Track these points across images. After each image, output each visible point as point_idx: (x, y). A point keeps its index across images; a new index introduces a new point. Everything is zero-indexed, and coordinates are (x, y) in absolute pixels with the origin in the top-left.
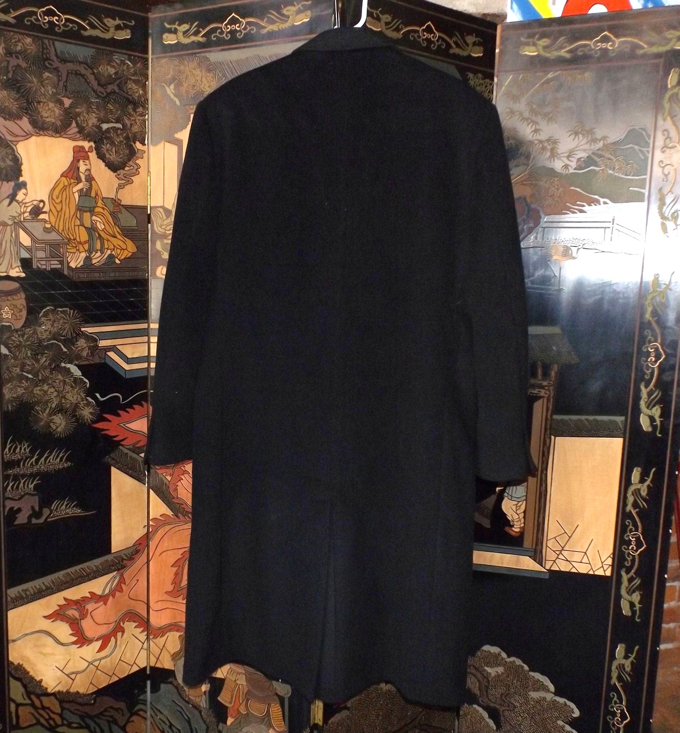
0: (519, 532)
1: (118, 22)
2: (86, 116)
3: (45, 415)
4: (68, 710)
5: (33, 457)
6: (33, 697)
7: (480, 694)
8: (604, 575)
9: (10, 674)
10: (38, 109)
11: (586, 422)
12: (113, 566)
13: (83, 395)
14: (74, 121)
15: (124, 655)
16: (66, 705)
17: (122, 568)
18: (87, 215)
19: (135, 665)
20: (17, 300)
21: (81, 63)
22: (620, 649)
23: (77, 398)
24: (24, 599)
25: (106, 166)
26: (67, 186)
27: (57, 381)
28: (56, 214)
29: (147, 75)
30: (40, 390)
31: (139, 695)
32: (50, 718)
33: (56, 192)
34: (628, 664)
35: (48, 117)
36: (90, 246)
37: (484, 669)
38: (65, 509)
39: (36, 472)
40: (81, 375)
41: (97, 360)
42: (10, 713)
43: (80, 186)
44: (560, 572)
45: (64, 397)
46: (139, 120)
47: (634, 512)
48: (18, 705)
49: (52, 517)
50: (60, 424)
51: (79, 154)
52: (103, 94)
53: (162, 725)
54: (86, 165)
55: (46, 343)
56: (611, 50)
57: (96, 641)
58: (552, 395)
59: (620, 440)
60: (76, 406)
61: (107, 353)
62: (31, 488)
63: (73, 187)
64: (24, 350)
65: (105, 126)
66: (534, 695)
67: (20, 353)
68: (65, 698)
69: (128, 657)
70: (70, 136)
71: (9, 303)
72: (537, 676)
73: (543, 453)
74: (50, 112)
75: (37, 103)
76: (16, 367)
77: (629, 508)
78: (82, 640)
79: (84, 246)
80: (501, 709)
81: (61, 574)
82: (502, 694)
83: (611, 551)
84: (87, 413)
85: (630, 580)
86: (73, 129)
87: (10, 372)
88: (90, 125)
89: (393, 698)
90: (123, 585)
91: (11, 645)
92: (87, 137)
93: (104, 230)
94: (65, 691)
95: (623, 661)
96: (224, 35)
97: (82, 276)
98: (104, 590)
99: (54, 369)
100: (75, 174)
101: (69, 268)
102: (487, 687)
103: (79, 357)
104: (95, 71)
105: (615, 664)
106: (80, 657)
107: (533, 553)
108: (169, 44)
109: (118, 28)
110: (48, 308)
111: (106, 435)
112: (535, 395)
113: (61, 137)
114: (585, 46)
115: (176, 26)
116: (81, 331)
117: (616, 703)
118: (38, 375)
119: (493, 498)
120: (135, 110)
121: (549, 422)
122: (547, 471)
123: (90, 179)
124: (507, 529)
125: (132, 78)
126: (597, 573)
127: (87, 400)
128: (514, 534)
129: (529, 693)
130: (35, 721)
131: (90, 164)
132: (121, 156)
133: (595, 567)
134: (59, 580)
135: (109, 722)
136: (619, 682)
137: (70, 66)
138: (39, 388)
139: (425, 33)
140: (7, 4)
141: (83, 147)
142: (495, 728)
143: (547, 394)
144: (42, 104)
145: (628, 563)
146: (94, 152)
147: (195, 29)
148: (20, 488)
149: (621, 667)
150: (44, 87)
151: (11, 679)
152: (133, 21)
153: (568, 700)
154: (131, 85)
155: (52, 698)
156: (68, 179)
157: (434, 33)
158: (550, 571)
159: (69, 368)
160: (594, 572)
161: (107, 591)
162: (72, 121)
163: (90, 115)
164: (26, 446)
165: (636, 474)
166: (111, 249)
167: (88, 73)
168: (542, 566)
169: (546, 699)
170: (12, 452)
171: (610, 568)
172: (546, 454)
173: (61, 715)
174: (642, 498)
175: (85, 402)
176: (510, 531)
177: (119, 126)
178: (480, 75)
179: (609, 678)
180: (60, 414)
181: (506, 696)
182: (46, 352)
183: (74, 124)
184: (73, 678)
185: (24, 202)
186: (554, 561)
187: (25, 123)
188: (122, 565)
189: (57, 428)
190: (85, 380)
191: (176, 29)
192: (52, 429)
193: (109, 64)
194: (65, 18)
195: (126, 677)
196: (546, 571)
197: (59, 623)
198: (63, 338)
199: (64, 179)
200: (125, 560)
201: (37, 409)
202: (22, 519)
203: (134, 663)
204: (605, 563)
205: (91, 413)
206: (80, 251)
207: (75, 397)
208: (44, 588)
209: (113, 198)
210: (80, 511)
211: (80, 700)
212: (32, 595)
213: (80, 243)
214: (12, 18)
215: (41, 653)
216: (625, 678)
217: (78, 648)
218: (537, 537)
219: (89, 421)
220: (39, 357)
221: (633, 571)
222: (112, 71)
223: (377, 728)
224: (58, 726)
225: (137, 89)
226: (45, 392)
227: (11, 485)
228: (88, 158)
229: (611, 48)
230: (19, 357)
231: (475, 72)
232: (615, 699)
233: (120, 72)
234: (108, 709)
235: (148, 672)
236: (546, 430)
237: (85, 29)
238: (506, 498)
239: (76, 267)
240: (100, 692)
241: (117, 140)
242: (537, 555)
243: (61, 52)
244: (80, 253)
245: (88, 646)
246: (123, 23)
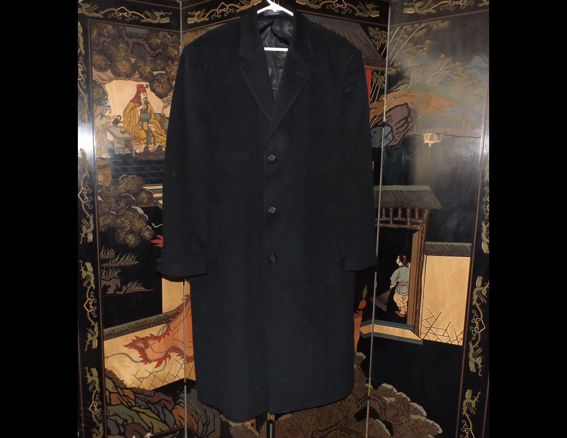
0: (404, 314)
1: (162, 13)
2: (144, 68)
3: (123, 235)
4: (139, 398)
5: (116, 257)
6: (119, 389)
7: (381, 413)
8: (458, 344)
9: (106, 375)
10: (116, 65)
11: (446, 247)
12: (163, 320)
13: (145, 224)
14: (137, 71)
15: (171, 370)
16: (137, 395)
17: (169, 322)
18: (145, 124)
19: (177, 377)
20: (106, 171)
21: (140, 38)
22: (468, 393)
23: (141, 225)
24: (113, 335)
25: (156, 95)
26: (133, 107)
27: (130, 216)
28: (127, 123)
29: (180, 43)
30: (120, 221)
31: (180, 394)
32: (129, 402)
33: (128, 110)
34: (473, 403)
35: (122, 69)
36: (147, 141)
37: (383, 398)
38: (134, 287)
39: (118, 266)
40: (143, 213)
41: (152, 205)
42: (106, 396)
43: (141, 107)
44: (430, 341)
45: (134, 225)
46: (175, 68)
47: (477, 305)
48: (110, 393)
49: (128, 291)
50: (131, 240)
51: (140, 89)
52: (153, 54)
53: (193, 412)
54: (144, 95)
55: (123, 195)
56: (462, 5)
57: (154, 361)
58: (425, 229)
59: (469, 258)
60: (141, 230)
61: (158, 201)
62: (116, 274)
63: (137, 108)
64: (110, 198)
65: (155, 73)
66: (414, 417)
67: (108, 200)
68: (136, 392)
69: (173, 372)
70: (135, 79)
71: (101, 172)
72: (416, 405)
73: (419, 265)
74: (123, 66)
75: (115, 61)
76: (106, 208)
77: (474, 302)
78: (146, 360)
79: (144, 140)
80: (393, 424)
81: (133, 323)
82: (394, 415)
83: (463, 330)
84: (147, 234)
85: (475, 349)
86: (137, 75)
87: (103, 211)
88: (147, 72)
89: (322, 410)
90: (169, 332)
91: (106, 360)
92: (145, 79)
93: (156, 132)
94: (137, 387)
95: (470, 401)
96: (218, 16)
97: (143, 157)
98: (158, 334)
99: (128, 209)
100: (138, 101)
101: (136, 153)
102: (385, 409)
103: (142, 203)
104: (149, 42)
105: (465, 402)
106: (145, 370)
107: (413, 328)
108: (190, 23)
109: (162, 17)
110: (124, 175)
111: (159, 247)
112: (413, 229)
113: (130, 80)
114: (445, 4)
115: (194, 13)
116: (143, 188)
117: (465, 427)
118: (119, 213)
119: (388, 293)
120: (173, 63)
121: (423, 247)
122: (421, 277)
123: (147, 103)
124: (397, 312)
125: (171, 45)
126: (453, 343)
127: (147, 227)
128: (401, 316)
129: (411, 415)
130: (120, 403)
131: (147, 95)
132: (165, 89)
133: (452, 340)
134: (132, 326)
135: (162, 407)
136: (468, 414)
137: (134, 40)
138: (119, 220)
139: (337, 4)
140: (98, 7)
141: (142, 85)
142: (390, 435)
143: (421, 228)
144: (118, 62)
145: (473, 338)
146: (149, 87)
147: (203, 14)
148: (110, 274)
149: (469, 404)
150: (120, 53)
151: (106, 378)
152: (171, 12)
153: (435, 422)
154: (171, 49)
155: (130, 391)
156: (134, 103)
157: (344, 4)
158: (423, 340)
159: (136, 209)
160: (451, 342)
161: (160, 334)
162: (136, 71)
163: (146, 67)
164: (113, 251)
165: (479, 281)
166: (160, 142)
167: (144, 43)
168: (418, 336)
169: (421, 420)
170: (105, 254)
171: (462, 340)
172: (421, 266)
173: (134, 401)
174: (483, 296)
175: (146, 228)
176: (399, 314)
177: (164, 72)
178: (377, 29)
179: (462, 411)
180: (132, 234)
181: (396, 416)
182: (123, 199)
183: (137, 73)
184: (141, 381)
185: (109, 116)
186: (426, 334)
187: (109, 73)
188: (169, 320)
189: (130, 242)
190: (146, 216)
191: (194, 15)
192: (127, 242)
193: (157, 38)
194: (131, 13)
195: (172, 383)
196: (421, 340)
197: (132, 350)
198: (133, 192)
199: (132, 103)
200: (171, 317)
201: (119, 231)
202: (111, 291)
203: (177, 375)
204: (458, 337)
205: (149, 234)
206: (142, 143)
207: (140, 225)
208: (124, 330)
209: (160, 114)
210: (144, 288)
211: (145, 393)
212: (117, 333)
213: (142, 139)
214: (101, 15)
215: (123, 365)
216: (472, 412)
217: (144, 364)
218: (415, 318)
219: (148, 239)
220: (119, 202)
221: (477, 343)
222: (159, 41)
223: (311, 427)
224: (133, 406)
225: (173, 51)
226: (123, 222)
227: (104, 272)
228: (145, 91)
229: (462, 4)
230: (108, 202)
231: (374, 27)
232: (465, 424)
233: (164, 41)
234: (162, 400)
235: (185, 382)
236: (421, 251)
237: (143, 19)
238: (396, 293)
239: (140, 152)
240: (157, 390)
241: (162, 81)
242: (415, 329)
243: (129, 32)
244: (142, 144)
245: (150, 364)
246: (165, 14)
